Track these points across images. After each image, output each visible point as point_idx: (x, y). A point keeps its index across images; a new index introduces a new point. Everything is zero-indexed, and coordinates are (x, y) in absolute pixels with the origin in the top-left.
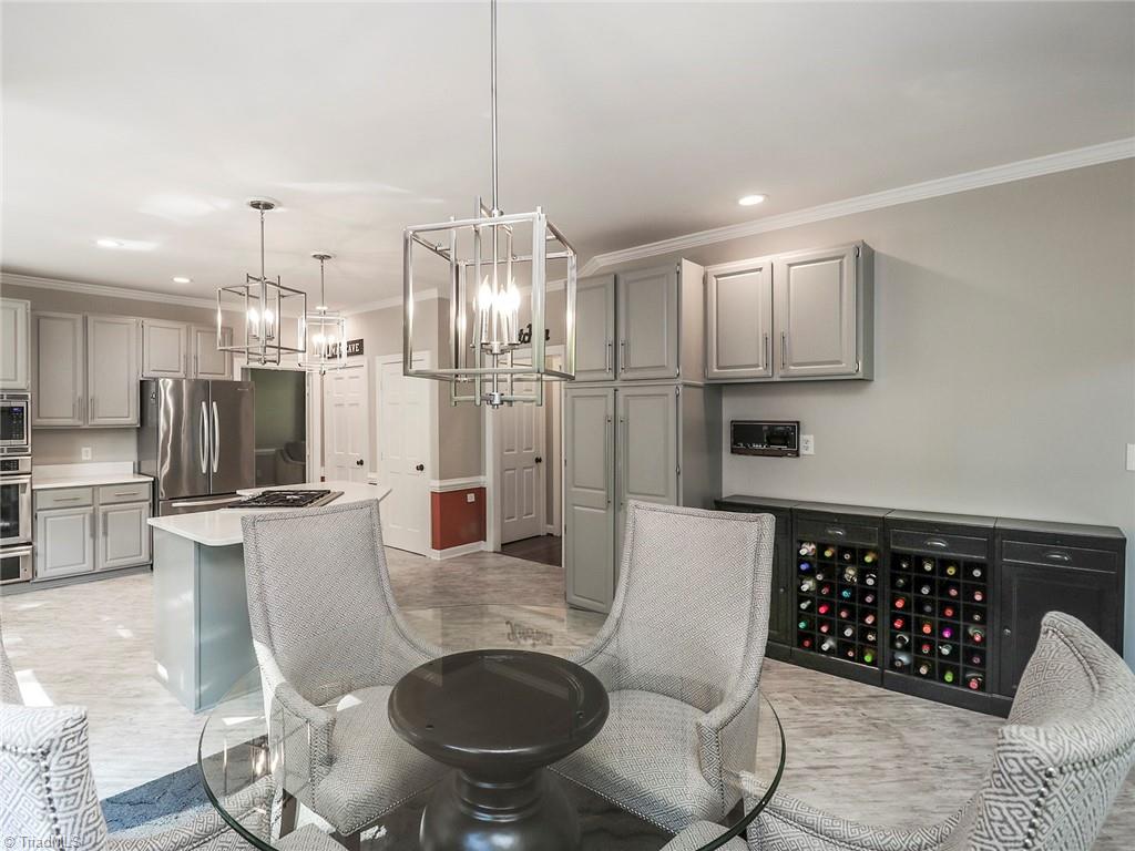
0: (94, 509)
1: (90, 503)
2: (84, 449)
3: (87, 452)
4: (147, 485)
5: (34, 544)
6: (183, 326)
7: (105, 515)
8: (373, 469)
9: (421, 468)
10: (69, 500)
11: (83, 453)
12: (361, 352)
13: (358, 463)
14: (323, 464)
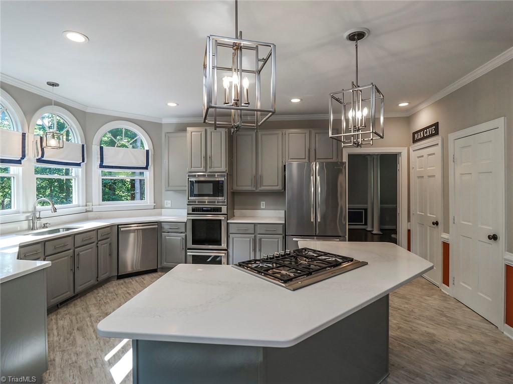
0: (255, 236)
1: (253, 232)
2: (262, 202)
3: (263, 204)
4: (282, 225)
5: (228, 250)
6: (307, 131)
7: (260, 240)
8: (447, 231)
9: (494, 237)
10: (244, 230)
11: (262, 205)
12: (437, 133)
13: (433, 224)
14: (409, 220)
